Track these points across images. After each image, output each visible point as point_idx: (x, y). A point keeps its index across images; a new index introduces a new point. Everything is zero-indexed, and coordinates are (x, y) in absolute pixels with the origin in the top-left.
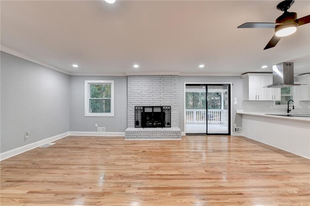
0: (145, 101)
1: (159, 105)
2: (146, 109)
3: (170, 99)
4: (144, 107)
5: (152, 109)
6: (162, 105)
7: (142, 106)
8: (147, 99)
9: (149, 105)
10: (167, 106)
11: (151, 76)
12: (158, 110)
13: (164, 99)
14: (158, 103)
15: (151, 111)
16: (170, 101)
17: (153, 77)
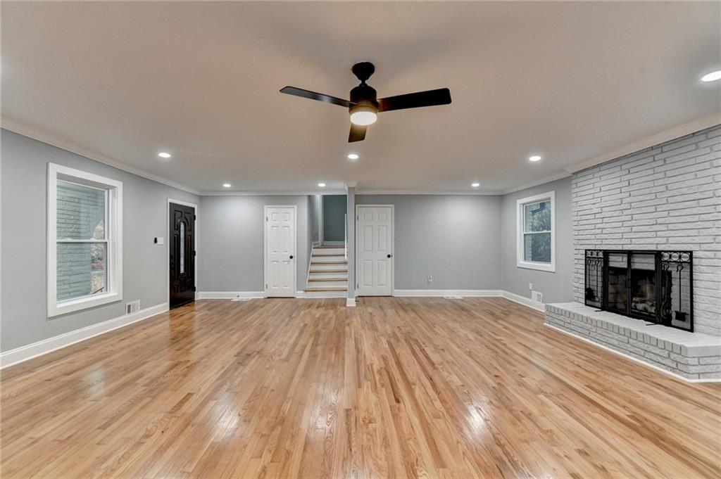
0: (611, 236)
1: (653, 248)
2: (612, 258)
3: (691, 226)
4: (607, 253)
5: (625, 259)
6: (660, 248)
7: (601, 250)
8: (616, 230)
9: (620, 248)
10: (675, 252)
11: (626, 157)
12: (648, 264)
13: (671, 227)
14: (649, 241)
15: (625, 265)
16: (695, 232)
17: (630, 160)
